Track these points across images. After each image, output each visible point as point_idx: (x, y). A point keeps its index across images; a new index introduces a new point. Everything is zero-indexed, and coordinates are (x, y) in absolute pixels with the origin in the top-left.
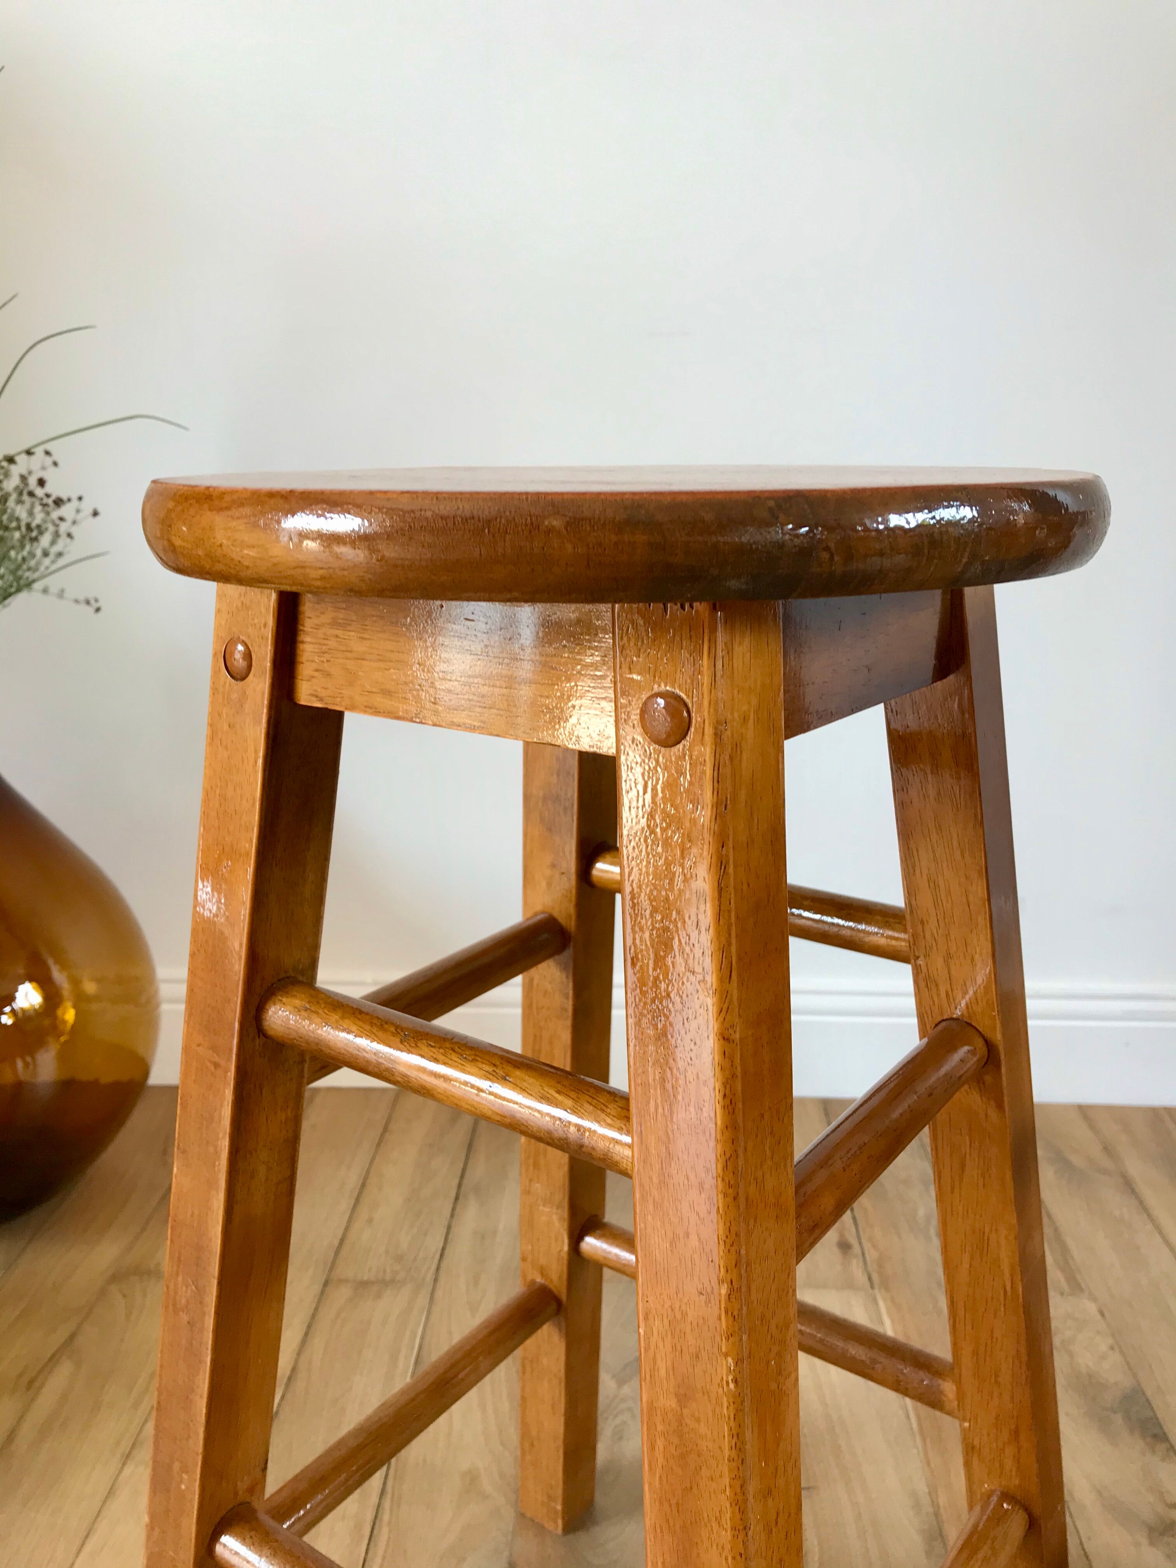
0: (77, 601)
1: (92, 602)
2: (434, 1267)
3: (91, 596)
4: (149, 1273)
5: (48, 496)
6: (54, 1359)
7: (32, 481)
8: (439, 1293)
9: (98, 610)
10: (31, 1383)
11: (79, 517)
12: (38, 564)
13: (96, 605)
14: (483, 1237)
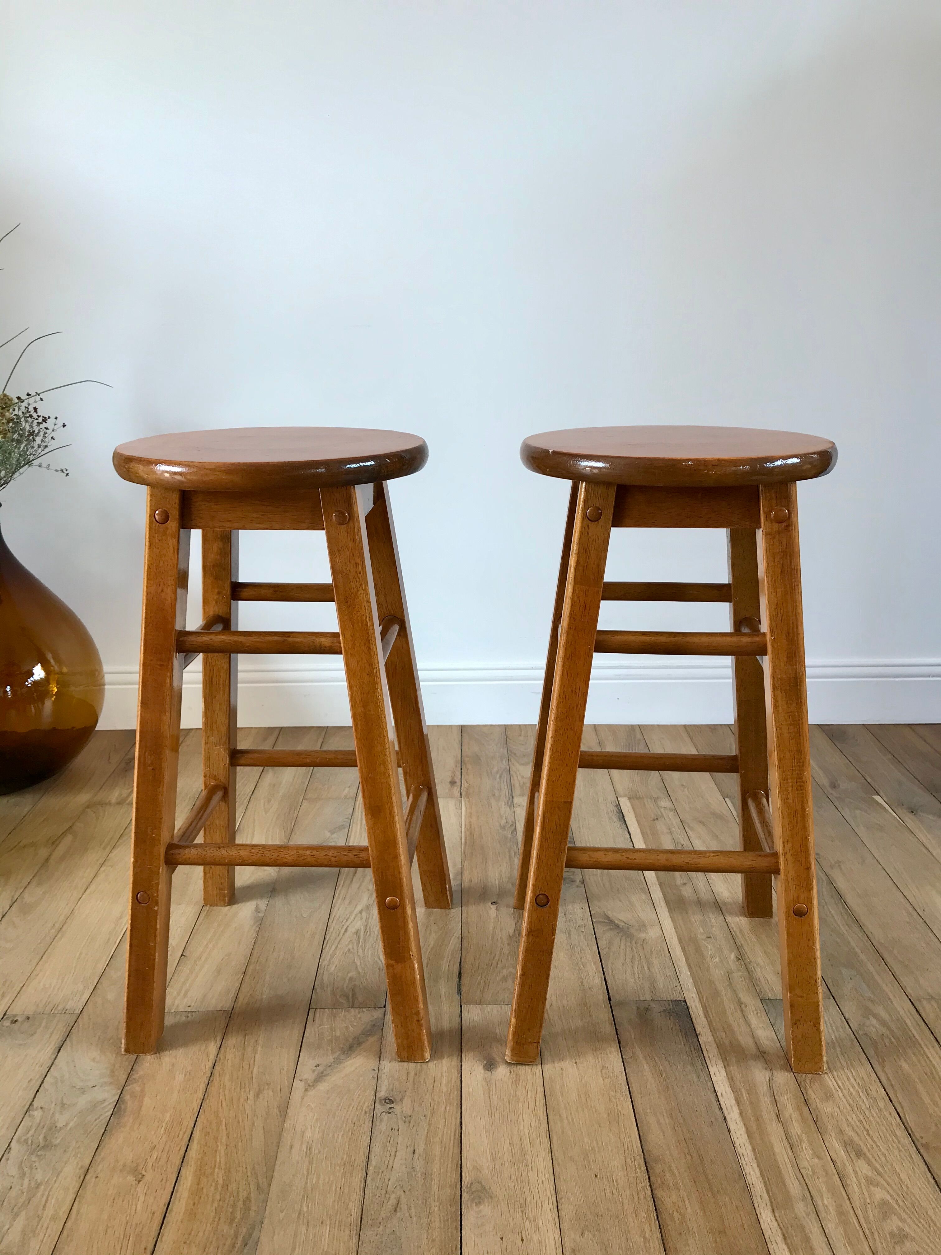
0: (57, 471)
1: (64, 471)
2: (248, 798)
3: (63, 468)
4: (106, 804)
5: (39, 416)
6: (64, 834)
7: (31, 409)
8: (250, 805)
9: (67, 475)
10: (53, 843)
11: (56, 427)
12: (36, 451)
13: (67, 472)
14: (274, 785)
